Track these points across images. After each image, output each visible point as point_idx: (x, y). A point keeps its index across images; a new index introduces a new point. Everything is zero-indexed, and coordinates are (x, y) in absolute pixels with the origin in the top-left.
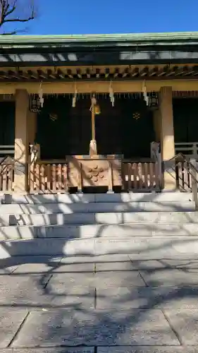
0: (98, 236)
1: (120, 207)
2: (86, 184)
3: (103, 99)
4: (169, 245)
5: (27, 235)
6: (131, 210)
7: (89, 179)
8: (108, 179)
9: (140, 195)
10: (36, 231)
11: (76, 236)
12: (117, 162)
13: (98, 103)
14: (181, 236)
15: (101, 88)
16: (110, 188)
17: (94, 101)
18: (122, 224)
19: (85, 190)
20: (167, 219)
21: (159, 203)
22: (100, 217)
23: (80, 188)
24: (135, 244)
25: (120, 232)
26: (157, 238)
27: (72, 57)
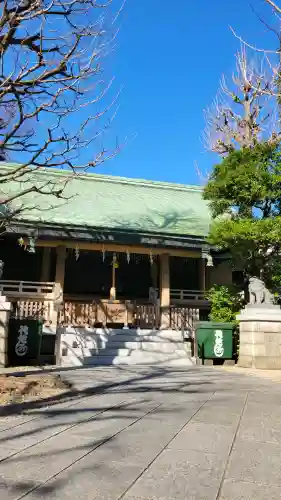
0: (129, 355)
1: (137, 339)
2: (108, 321)
3: (122, 256)
4: (169, 360)
5: (88, 354)
6: (145, 341)
7: (110, 318)
8: (125, 318)
9: (149, 331)
10: (92, 351)
11: (117, 355)
12: (131, 306)
13: (118, 260)
14: (175, 355)
15: (122, 249)
16: (126, 324)
17: (115, 258)
18: (141, 349)
19: (109, 326)
20: (166, 347)
21: (162, 338)
22: (128, 344)
23: (104, 324)
24: (150, 360)
25: (141, 353)
26: (162, 357)
27: (111, 238)
